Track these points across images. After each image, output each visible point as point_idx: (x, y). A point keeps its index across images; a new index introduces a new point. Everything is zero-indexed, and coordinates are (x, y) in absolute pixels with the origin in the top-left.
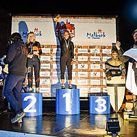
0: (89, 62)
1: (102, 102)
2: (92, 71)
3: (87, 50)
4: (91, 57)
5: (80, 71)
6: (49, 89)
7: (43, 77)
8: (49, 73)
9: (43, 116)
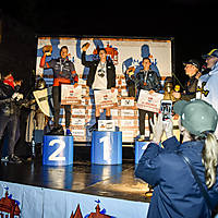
5: (124, 108)
6: (84, 131)
7: (76, 116)
8: (83, 110)
9: (74, 165)
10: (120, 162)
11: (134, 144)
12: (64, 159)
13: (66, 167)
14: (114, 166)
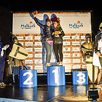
0: (71, 46)
1: (82, 76)
2: (73, 52)
3: (69, 36)
4: (73, 42)
5: (65, 52)
6: (42, 67)
7: (37, 58)
9: (38, 87)
10: (64, 84)
11: (71, 73)
12: (32, 83)
13: (34, 88)
14: (61, 86)
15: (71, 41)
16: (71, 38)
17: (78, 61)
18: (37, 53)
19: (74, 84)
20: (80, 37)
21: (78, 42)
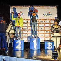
0: (44, 26)
1: (50, 44)
3: (43, 21)
5: (40, 30)
6: (27, 38)
7: (24, 33)
8: (27, 31)
9: (24, 50)
10: (39, 49)
11: (44, 42)
13: (21, 51)
14: (38, 50)
15: (44, 23)
16: (44, 22)
17: (48, 35)
18: (24, 30)
19: (45, 49)
20: (50, 22)
21: (49, 24)
